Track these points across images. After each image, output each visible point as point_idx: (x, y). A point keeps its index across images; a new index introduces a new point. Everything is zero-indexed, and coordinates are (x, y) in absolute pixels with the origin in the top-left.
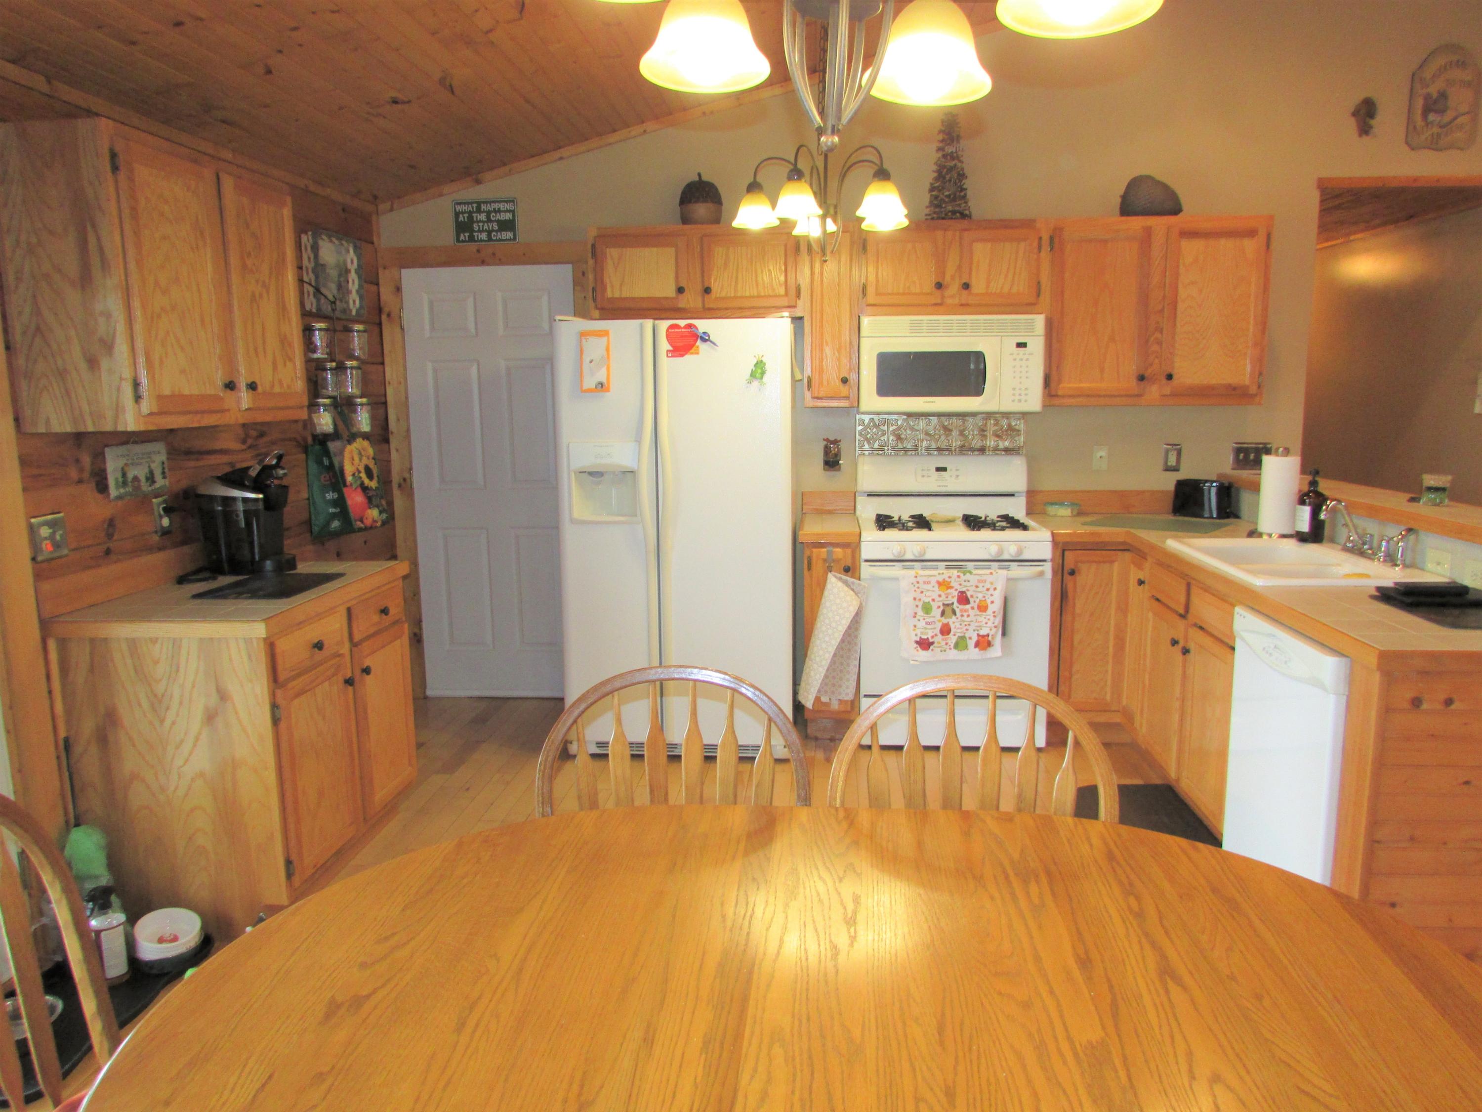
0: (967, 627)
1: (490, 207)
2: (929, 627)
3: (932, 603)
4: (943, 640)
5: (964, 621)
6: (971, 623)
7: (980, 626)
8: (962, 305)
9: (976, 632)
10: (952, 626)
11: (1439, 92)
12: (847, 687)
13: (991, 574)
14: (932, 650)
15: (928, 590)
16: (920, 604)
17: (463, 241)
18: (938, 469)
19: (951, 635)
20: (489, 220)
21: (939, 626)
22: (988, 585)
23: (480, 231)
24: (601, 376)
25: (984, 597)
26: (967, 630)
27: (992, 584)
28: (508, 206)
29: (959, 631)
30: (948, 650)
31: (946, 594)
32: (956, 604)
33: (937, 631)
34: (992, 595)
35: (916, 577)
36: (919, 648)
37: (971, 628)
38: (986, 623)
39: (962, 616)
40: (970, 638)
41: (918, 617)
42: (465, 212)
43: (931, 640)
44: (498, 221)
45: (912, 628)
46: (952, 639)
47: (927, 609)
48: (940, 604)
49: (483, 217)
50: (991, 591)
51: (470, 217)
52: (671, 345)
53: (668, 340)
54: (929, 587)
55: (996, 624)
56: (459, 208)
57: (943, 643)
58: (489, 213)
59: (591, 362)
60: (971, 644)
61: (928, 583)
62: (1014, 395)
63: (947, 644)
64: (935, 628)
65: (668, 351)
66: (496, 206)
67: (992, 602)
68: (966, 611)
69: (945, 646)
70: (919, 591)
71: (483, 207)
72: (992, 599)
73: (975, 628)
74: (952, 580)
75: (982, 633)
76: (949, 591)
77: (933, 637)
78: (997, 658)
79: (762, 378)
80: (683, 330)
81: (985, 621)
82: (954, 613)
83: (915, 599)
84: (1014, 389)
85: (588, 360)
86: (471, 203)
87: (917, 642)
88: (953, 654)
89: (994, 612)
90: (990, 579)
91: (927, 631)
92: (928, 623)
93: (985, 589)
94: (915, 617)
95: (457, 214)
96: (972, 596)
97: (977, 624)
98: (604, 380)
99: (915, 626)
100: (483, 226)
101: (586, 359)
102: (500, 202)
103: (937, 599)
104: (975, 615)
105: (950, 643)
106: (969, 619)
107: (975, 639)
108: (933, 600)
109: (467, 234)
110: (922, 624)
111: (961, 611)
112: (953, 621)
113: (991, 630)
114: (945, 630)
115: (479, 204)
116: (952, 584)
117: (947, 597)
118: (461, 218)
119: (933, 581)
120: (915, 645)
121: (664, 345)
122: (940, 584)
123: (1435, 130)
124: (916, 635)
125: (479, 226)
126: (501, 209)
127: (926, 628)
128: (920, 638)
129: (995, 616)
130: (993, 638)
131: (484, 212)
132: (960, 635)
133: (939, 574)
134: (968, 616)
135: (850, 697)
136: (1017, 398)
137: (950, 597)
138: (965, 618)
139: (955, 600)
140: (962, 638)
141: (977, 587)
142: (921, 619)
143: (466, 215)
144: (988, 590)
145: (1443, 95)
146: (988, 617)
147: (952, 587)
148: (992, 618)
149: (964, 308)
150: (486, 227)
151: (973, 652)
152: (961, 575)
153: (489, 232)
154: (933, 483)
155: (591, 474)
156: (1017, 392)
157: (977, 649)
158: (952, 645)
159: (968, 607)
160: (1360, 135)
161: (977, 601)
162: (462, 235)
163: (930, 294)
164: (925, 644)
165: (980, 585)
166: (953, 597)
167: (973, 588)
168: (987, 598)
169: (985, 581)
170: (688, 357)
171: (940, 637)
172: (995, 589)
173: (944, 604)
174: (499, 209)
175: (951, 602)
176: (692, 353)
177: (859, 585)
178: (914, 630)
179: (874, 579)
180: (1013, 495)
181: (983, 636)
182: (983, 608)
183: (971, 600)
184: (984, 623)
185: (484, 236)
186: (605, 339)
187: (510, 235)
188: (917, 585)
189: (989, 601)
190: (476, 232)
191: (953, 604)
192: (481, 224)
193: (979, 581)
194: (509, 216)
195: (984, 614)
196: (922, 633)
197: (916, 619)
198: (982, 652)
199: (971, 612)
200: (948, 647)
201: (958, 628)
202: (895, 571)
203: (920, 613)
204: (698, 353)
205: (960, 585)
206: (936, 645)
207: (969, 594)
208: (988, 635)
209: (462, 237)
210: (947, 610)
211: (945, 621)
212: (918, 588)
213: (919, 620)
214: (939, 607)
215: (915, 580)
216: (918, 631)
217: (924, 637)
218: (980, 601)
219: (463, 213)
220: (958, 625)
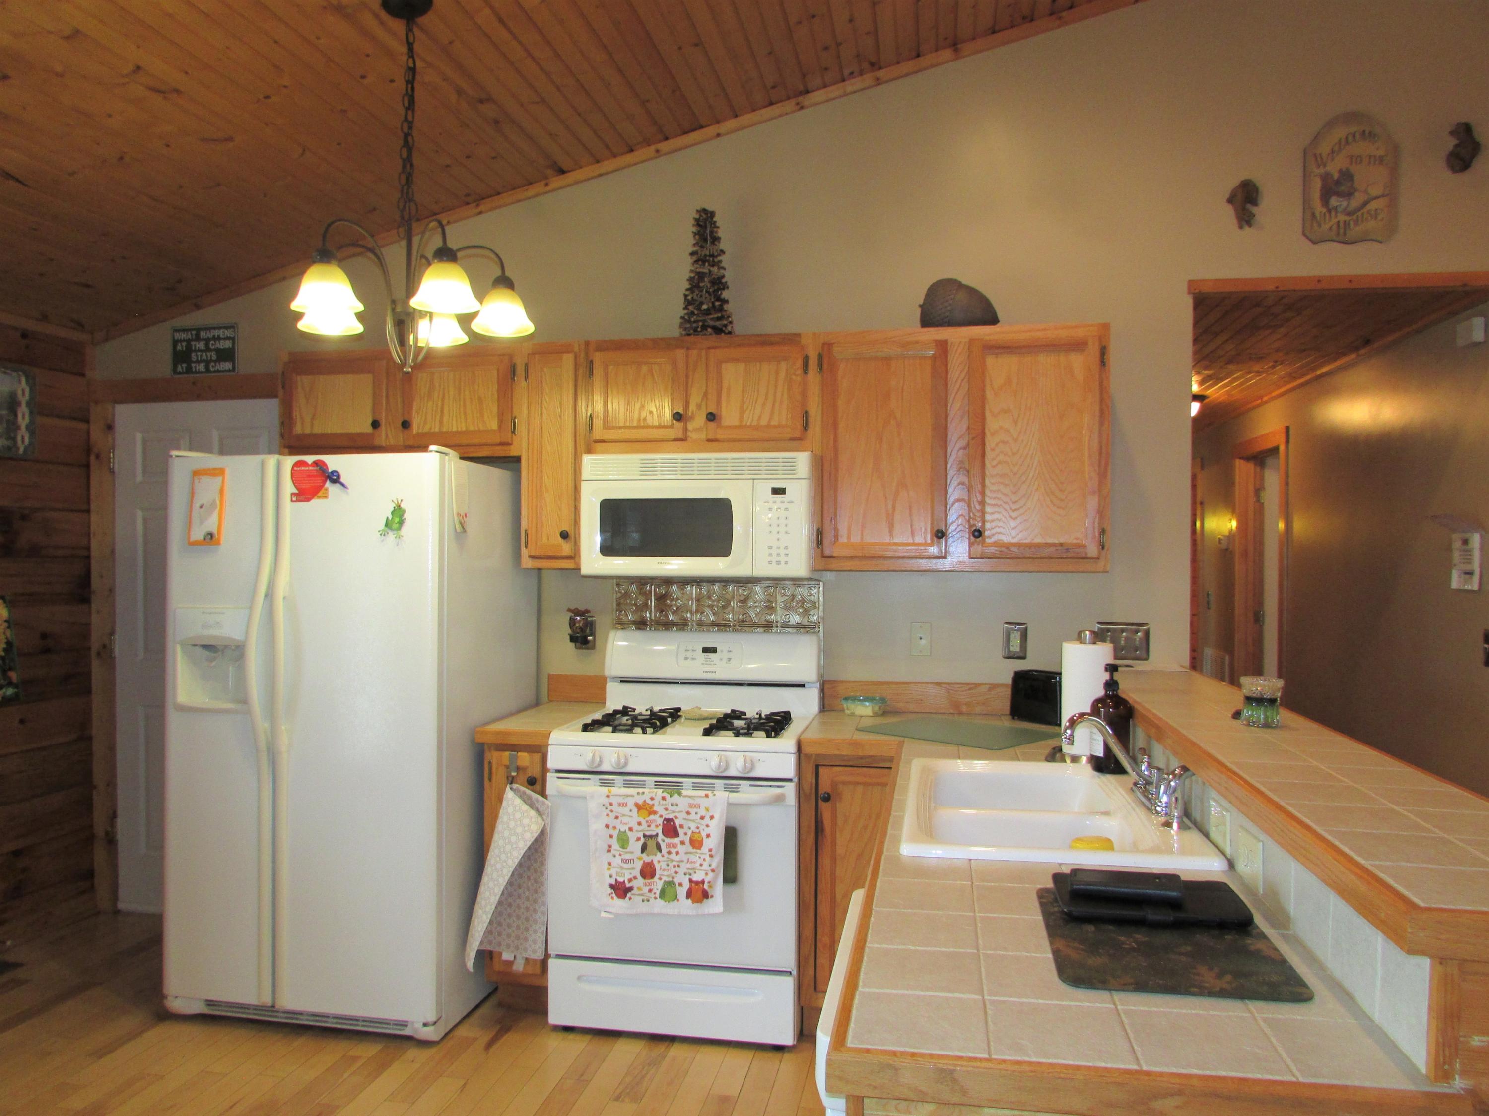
0: (677, 869)
1: (210, 335)
2: (625, 865)
3: (629, 833)
4: (645, 885)
5: (672, 860)
6: (681, 864)
7: (693, 869)
8: (709, 441)
9: (688, 877)
10: (657, 866)
11: (1340, 171)
12: (535, 942)
13: (707, 796)
14: (630, 899)
15: (624, 815)
16: (615, 833)
17: (180, 373)
18: (706, 650)
19: (656, 879)
20: (208, 349)
21: (639, 865)
22: (702, 812)
23: (198, 362)
24: (211, 524)
25: (698, 828)
26: (676, 873)
27: (707, 810)
28: (228, 333)
29: (666, 873)
30: (652, 900)
31: (647, 822)
32: (661, 836)
33: (637, 873)
34: (707, 826)
35: (608, 796)
36: (614, 895)
37: (682, 870)
38: (701, 865)
39: (669, 853)
40: (680, 885)
41: (613, 852)
42: (184, 340)
43: (628, 885)
44: (218, 351)
45: (606, 865)
46: (658, 884)
47: (623, 841)
48: (641, 835)
49: (201, 345)
50: (707, 820)
51: (189, 347)
52: (296, 487)
53: (293, 481)
54: (625, 810)
55: (713, 866)
56: (178, 336)
57: (646, 889)
58: (207, 341)
59: (201, 507)
60: (682, 892)
61: (624, 805)
62: (770, 555)
63: (650, 891)
64: (633, 868)
65: (293, 494)
66: (216, 333)
67: (708, 836)
68: (675, 846)
69: (649, 894)
70: (612, 815)
71: (203, 334)
72: (707, 831)
73: (686, 871)
74: (656, 802)
75: (697, 877)
76: (652, 817)
77: (630, 881)
78: (714, 915)
79: (400, 529)
80: (310, 468)
81: (699, 861)
82: (659, 848)
83: (607, 826)
84: (770, 548)
85: (198, 505)
86: (190, 330)
87: (612, 886)
88: (659, 906)
89: (710, 850)
90: (704, 802)
91: (625, 871)
92: (625, 861)
93: (698, 817)
94: (609, 851)
95: (175, 343)
96: (681, 826)
97: (689, 865)
98: (215, 530)
99: (610, 864)
100: (201, 356)
101: (197, 505)
102: (220, 328)
103: (636, 827)
104: (687, 853)
105: (655, 891)
106: (677, 858)
107: (687, 886)
108: (631, 829)
109: (184, 365)
110: (617, 861)
111: (668, 845)
112: (657, 859)
113: (707, 874)
114: (648, 872)
115: (198, 330)
116: (655, 809)
117: (649, 826)
118: (179, 348)
119: (631, 802)
120: (610, 891)
121: (289, 487)
122: (639, 807)
123: (1342, 218)
124: (611, 877)
125: (197, 355)
126: (221, 336)
127: (622, 868)
128: (616, 880)
129: (711, 856)
130: (710, 887)
131: (203, 339)
132: (667, 879)
133: (638, 793)
134: (677, 853)
135: (539, 955)
136: (774, 559)
137: (653, 826)
138: (673, 856)
139: (659, 830)
140: (670, 884)
141: (688, 813)
142: (617, 854)
143: (184, 344)
144: (702, 818)
145: (1347, 175)
146: (703, 856)
147: (655, 813)
148: (708, 858)
149: (713, 443)
150: (204, 357)
151: (685, 905)
152: (668, 796)
153: (207, 362)
154: (698, 668)
155: (206, 647)
156: (774, 551)
157: (690, 901)
158: (658, 893)
159: (676, 840)
160: (1241, 227)
161: (689, 833)
162: (179, 366)
163: (672, 426)
164: (621, 890)
165: (693, 811)
166: (657, 826)
167: (684, 815)
168: (701, 829)
169: (698, 806)
170: (315, 502)
171: (640, 881)
172: (712, 818)
173: (645, 836)
174: (219, 336)
175: (654, 833)
176: (319, 497)
177: (544, 803)
178: (609, 869)
179: (563, 795)
180: (803, 686)
181: (697, 883)
182: (696, 843)
183: (681, 831)
184: (698, 865)
185: (201, 367)
186: (220, 478)
187: (227, 365)
188: (610, 808)
189: (704, 834)
190: (194, 362)
191: (657, 835)
192: (199, 354)
193: (691, 806)
194: (228, 344)
195: (698, 851)
196: (618, 874)
197: (610, 855)
198: (696, 905)
199: (681, 848)
200: (652, 895)
201: (664, 870)
202: (591, 787)
203: (616, 846)
204: (326, 497)
205: (666, 809)
206: (635, 891)
207: (677, 823)
208: (703, 882)
209: (179, 369)
210: (648, 844)
211: (647, 858)
212: (612, 811)
213: (615, 856)
214: (638, 839)
215: (606, 801)
216: (613, 871)
217: (621, 880)
218: (693, 832)
219: (181, 341)
220: (664, 866)
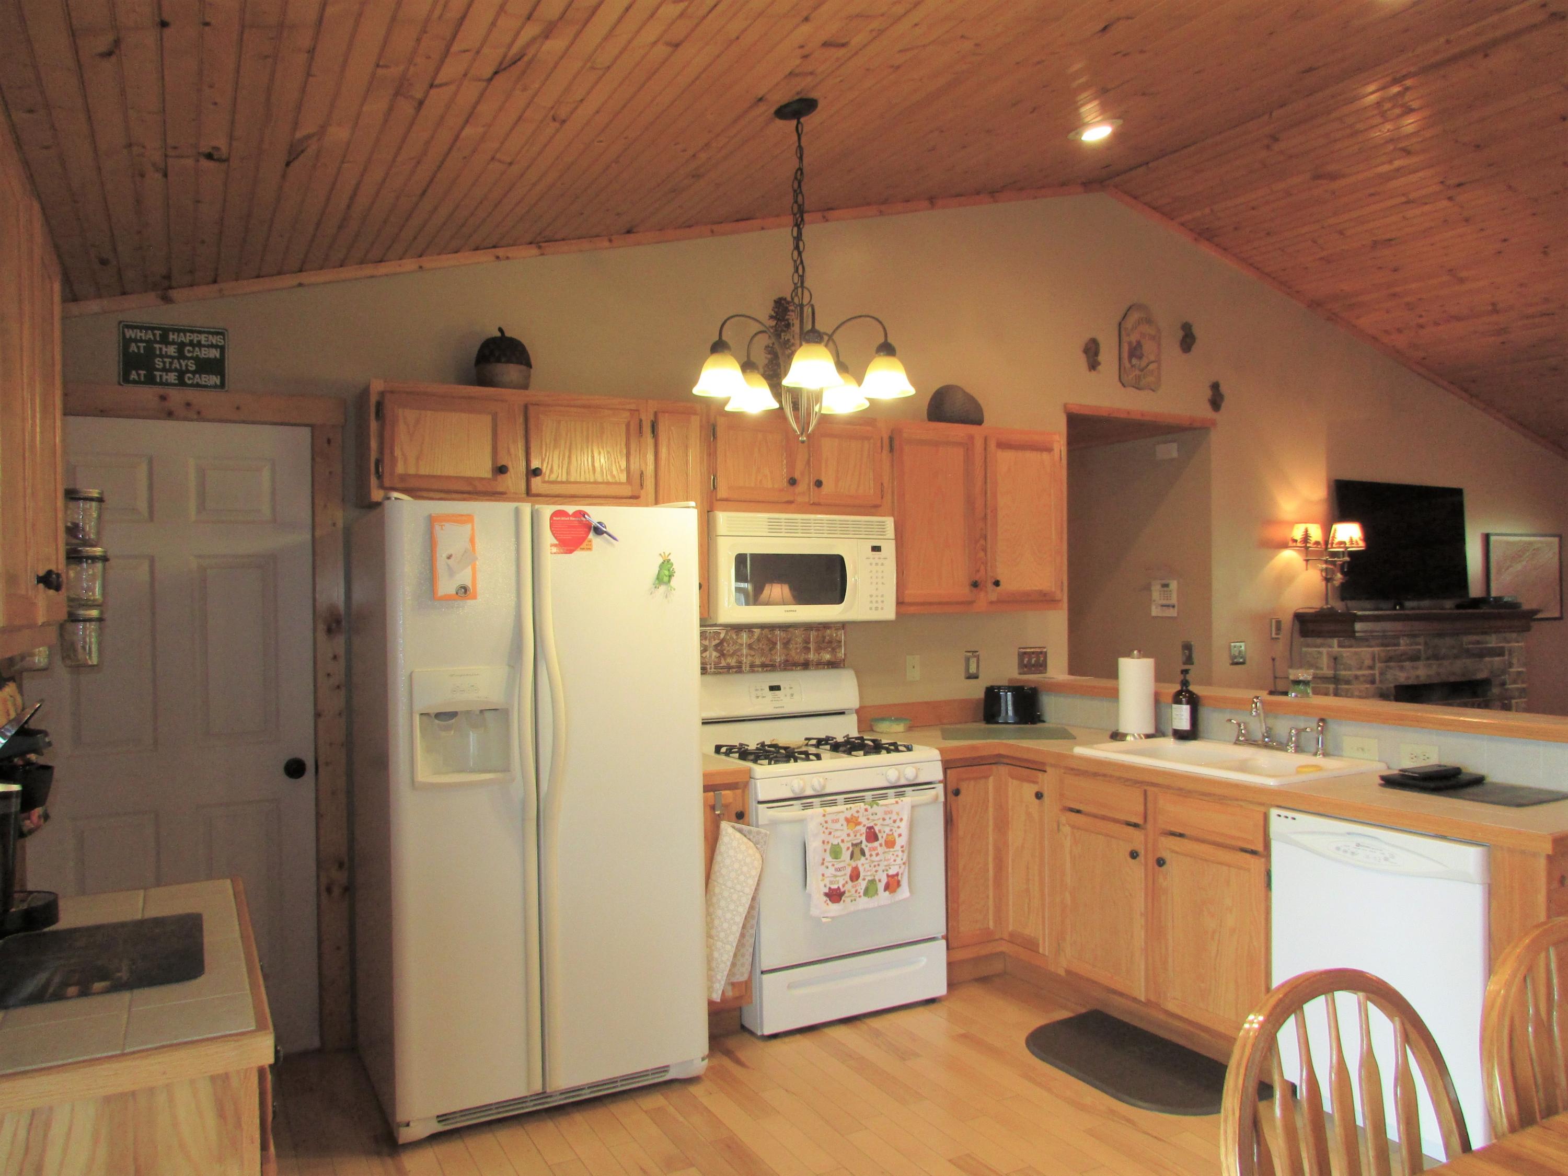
0: (877, 868)
1: (182, 338)
2: (839, 873)
3: (842, 845)
4: (853, 887)
5: (873, 862)
6: (880, 863)
7: (889, 865)
8: (814, 504)
9: (885, 873)
10: (861, 869)
11: (1136, 341)
12: (743, 965)
13: (897, 802)
14: (844, 901)
15: (836, 830)
16: (828, 847)
17: (135, 382)
18: (772, 688)
19: (860, 880)
20: (181, 355)
21: (848, 871)
22: (894, 817)
23: (164, 370)
24: (464, 577)
25: (891, 830)
26: (876, 871)
27: (898, 814)
28: (214, 340)
29: (869, 873)
30: (858, 899)
31: (854, 832)
32: (864, 842)
33: (847, 878)
34: (899, 827)
35: (824, 816)
36: (829, 901)
37: (880, 869)
38: (895, 861)
39: (871, 855)
40: (880, 881)
41: (826, 864)
42: (141, 341)
43: (842, 890)
44: (197, 360)
45: (821, 877)
46: (862, 884)
47: (836, 852)
48: (850, 845)
49: (172, 350)
50: (898, 823)
51: (150, 351)
52: (556, 538)
53: (552, 531)
54: (838, 826)
55: (904, 861)
56: (130, 333)
57: (853, 890)
58: (181, 346)
59: (449, 557)
60: (881, 886)
61: (836, 821)
62: (871, 602)
63: (856, 891)
64: (845, 875)
65: (552, 545)
66: (195, 338)
67: (900, 835)
68: (874, 849)
69: (855, 895)
70: (827, 832)
71: (172, 337)
72: (899, 831)
73: (884, 868)
74: (860, 814)
75: (891, 872)
76: (858, 828)
77: (844, 886)
78: (904, 900)
79: (669, 581)
80: (571, 518)
81: (893, 858)
82: (863, 853)
83: (823, 842)
84: (871, 596)
85: (444, 556)
86: (153, 329)
87: (826, 895)
88: (864, 903)
89: (902, 847)
90: (895, 808)
91: (837, 879)
92: (838, 870)
93: (891, 821)
94: (823, 864)
95: (127, 342)
96: (880, 831)
97: (886, 863)
98: (469, 584)
99: (823, 875)
100: (171, 363)
101: (441, 555)
102: (200, 332)
103: (846, 839)
104: (884, 853)
105: (859, 890)
106: (878, 858)
107: (884, 880)
108: (843, 841)
109: (142, 372)
110: (831, 870)
111: (870, 850)
112: (862, 863)
113: (900, 867)
114: (855, 876)
115: (165, 332)
116: (860, 820)
117: (855, 836)
118: (133, 348)
119: (842, 817)
120: (825, 898)
121: (548, 538)
122: (848, 821)
123: (1137, 372)
124: (825, 886)
125: (164, 363)
126: (203, 342)
127: (835, 876)
128: (830, 888)
129: (903, 851)
130: (901, 878)
131: (173, 343)
132: (870, 878)
133: (847, 809)
134: (877, 854)
136: (875, 605)
137: (858, 835)
138: (874, 858)
139: (863, 838)
140: (872, 882)
141: (884, 819)
142: (830, 865)
143: (142, 345)
144: (895, 821)
145: (1139, 344)
146: (896, 853)
147: (859, 824)
148: (900, 853)
149: (816, 506)
150: (176, 365)
151: (884, 897)
152: (869, 807)
153: (181, 374)
154: (767, 704)
156: (874, 599)
157: (887, 893)
158: (862, 892)
159: (876, 844)
160: (1090, 370)
161: (885, 835)
162: (134, 372)
163: (781, 490)
164: (835, 895)
165: (887, 817)
166: (861, 835)
167: (881, 821)
168: (894, 831)
169: (890, 812)
170: (578, 554)
171: (850, 883)
172: (901, 820)
173: (853, 845)
174: (199, 342)
175: (859, 841)
176: (583, 549)
177: (759, 833)
178: (823, 880)
179: (774, 823)
180: (842, 713)
181: (893, 876)
182: (890, 844)
183: (879, 835)
184: (892, 860)
185: (172, 377)
186: (469, 526)
187: (215, 380)
188: (825, 825)
189: (896, 835)
190: (158, 370)
191: (861, 842)
192: (167, 360)
193: (886, 813)
194: (214, 353)
195: (892, 850)
196: (831, 882)
197: (823, 867)
198: (892, 894)
199: (880, 850)
200: (858, 895)
201: (868, 871)
202: (794, 811)
203: (829, 858)
204: (590, 549)
205: (868, 819)
206: (847, 894)
207: (877, 829)
208: (897, 875)
209: (134, 376)
210: (857, 851)
211: (853, 864)
212: (827, 828)
213: (827, 868)
214: (848, 848)
215: (822, 820)
216: (827, 881)
217: (835, 886)
218: (887, 835)
219: (136, 341)
220: (867, 866)
